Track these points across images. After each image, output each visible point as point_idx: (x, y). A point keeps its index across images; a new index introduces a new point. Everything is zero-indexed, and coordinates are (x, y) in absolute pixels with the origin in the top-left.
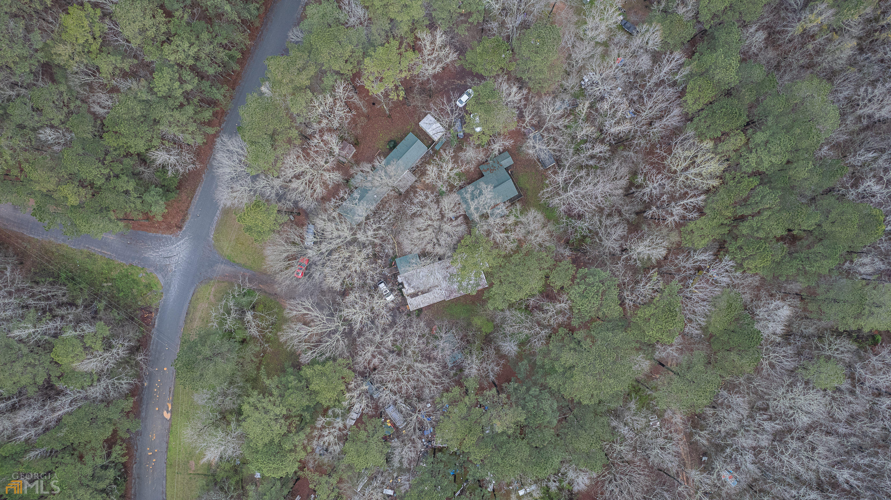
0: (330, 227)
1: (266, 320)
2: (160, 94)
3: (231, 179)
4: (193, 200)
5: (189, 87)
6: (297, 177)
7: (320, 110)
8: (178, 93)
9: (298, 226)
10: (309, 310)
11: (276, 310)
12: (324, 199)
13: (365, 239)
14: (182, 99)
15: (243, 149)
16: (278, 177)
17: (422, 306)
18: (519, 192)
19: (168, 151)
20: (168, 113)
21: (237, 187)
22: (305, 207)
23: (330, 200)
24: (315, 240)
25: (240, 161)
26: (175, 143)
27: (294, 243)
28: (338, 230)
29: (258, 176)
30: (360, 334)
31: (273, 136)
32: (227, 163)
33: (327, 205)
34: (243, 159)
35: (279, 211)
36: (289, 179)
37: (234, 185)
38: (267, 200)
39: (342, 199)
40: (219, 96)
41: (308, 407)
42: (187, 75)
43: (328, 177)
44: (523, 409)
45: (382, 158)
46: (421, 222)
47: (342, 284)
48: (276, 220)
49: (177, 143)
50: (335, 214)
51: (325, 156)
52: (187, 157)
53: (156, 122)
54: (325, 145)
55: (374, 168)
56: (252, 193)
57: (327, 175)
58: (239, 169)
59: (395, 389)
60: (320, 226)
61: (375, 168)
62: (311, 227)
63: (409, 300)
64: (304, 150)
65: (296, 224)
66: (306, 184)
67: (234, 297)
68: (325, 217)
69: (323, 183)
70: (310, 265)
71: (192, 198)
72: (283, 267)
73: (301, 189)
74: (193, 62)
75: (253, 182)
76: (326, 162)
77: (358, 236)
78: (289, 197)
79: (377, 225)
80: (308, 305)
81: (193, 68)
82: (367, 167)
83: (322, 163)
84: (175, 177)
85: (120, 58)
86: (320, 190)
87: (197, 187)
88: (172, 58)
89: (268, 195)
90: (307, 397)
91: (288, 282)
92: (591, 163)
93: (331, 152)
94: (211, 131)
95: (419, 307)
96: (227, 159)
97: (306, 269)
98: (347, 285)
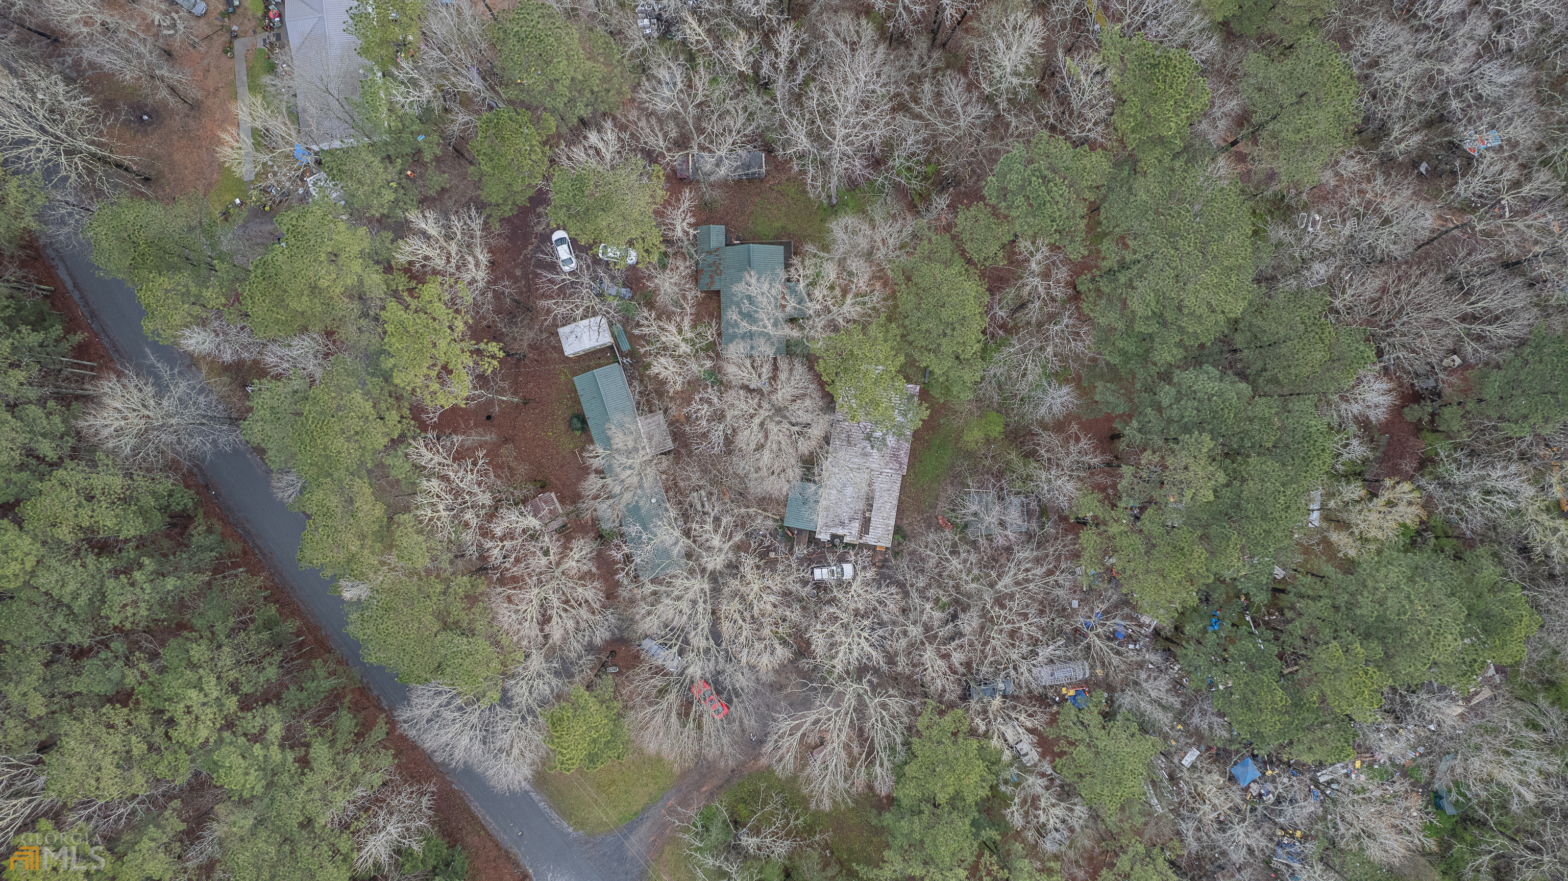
0: (666, 609)
1: (772, 814)
2: (259, 789)
3: (485, 743)
4: (489, 828)
5: (276, 730)
6: (545, 620)
7: (444, 514)
8: (276, 754)
9: (634, 667)
10: (797, 727)
11: (763, 786)
12: (611, 595)
13: (723, 557)
14: (290, 756)
15: (441, 692)
16: (527, 656)
17: (893, 523)
18: (781, 244)
19: (374, 830)
20: (301, 794)
21: (504, 740)
22: (607, 635)
23: (618, 584)
24: (675, 649)
25: (460, 709)
26: (367, 810)
27: (662, 692)
28: (679, 598)
29: (505, 691)
30: (891, 660)
31: (447, 625)
32: (450, 735)
33: (623, 593)
34: (459, 701)
35: (589, 687)
36: (540, 638)
37: (498, 745)
38: (558, 697)
39: (628, 558)
40: (327, 684)
41: (974, 823)
42: (252, 722)
43: (574, 564)
44: (1190, 432)
45: (591, 448)
46: (747, 437)
47: (784, 643)
48: (602, 702)
49: (369, 806)
50: (649, 588)
51: (532, 549)
52: (403, 799)
53: (307, 824)
54: (512, 539)
55: (600, 472)
56: (530, 719)
57: (571, 564)
58: (474, 719)
59: (1025, 649)
60: (655, 627)
61: (602, 472)
62: (647, 644)
63: (870, 539)
64: (502, 581)
65: (628, 669)
66: (565, 610)
67: (698, 849)
68: (643, 608)
69: (580, 579)
70: (717, 684)
71: (483, 828)
72: (693, 733)
73: (570, 624)
74: (235, 699)
75: (509, 707)
76: (546, 553)
77: (710, 567)
78: (573, 655)
79: (710, 520)
80: (785, 725)
81: (246, 705)
82: (592, 484)
83: (544, 561)
84: (428, 840)
85: (151, 828)
86: (590, 592)
87: (469, 809)
88: (203, 733)
89: (548, 692)
90: (954, 815)
91: (726, 740)
92: (801, 74)
93: (532, 537)
94: (379, 732)
95: (891, 528)
96: (442, 732)
97: (718, 693)
98: (790, 636)
